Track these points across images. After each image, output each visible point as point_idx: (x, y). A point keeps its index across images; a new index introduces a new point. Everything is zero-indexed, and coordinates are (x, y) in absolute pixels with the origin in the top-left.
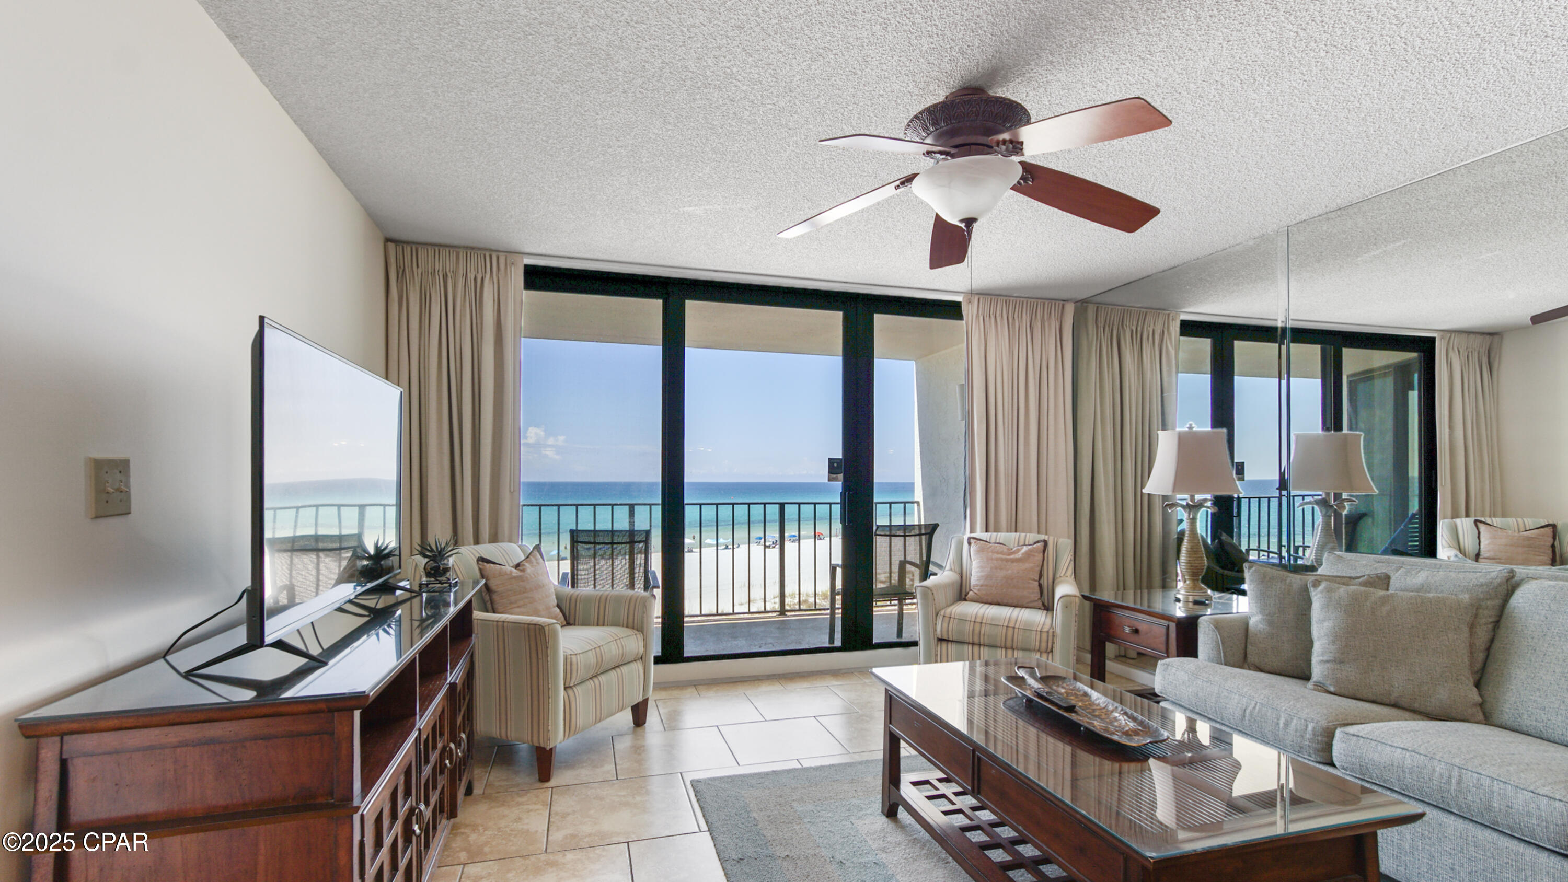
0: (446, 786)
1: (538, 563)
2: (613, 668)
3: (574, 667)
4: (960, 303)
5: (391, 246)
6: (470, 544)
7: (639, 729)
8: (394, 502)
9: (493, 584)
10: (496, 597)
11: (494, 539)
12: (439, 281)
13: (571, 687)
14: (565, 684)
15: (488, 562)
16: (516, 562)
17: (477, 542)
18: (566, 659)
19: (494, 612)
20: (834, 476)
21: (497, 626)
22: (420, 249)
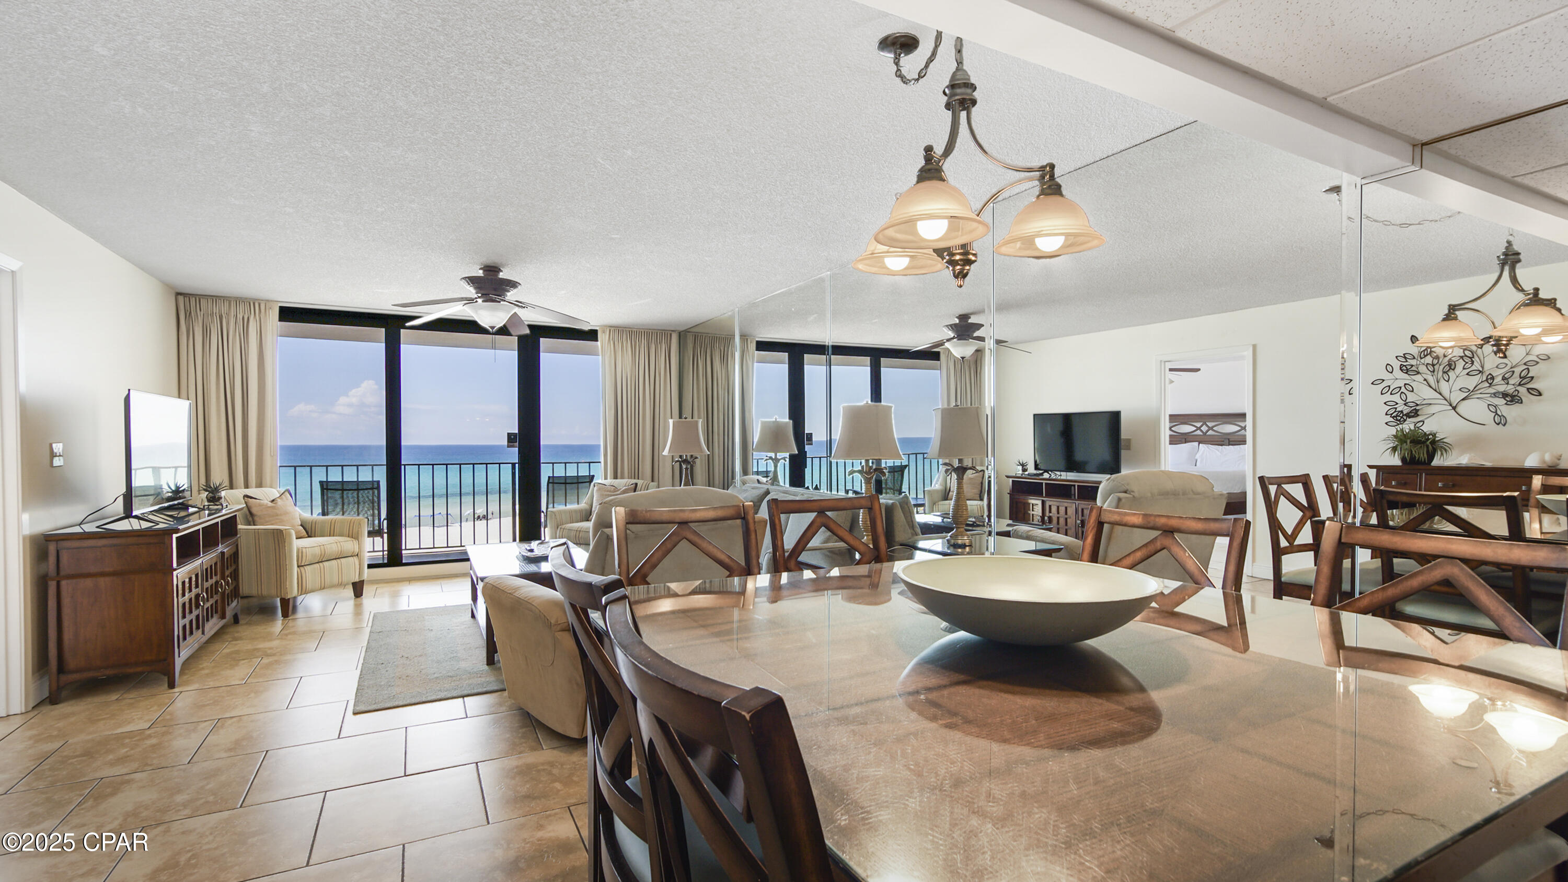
0: (219, 601)
1: (287, 499)
2: (335, 559)
3: (304, 554)
4: (597, 330)
5: (181, 298)
6: (241, 488)
7: (358, 599)
8: (186, 465)
9: (254, 510)
10: (256, 518)
11: (260, 485)
12: (216, 320)
13: (302, 566)
14: (298, 564)
15: (251, 498)
16: (272, 499)
17: (247, 486)
18: (298, 550)
19: (254, 525)
20: (512, 444)
21: (254, 532)
22: (202, 300)
